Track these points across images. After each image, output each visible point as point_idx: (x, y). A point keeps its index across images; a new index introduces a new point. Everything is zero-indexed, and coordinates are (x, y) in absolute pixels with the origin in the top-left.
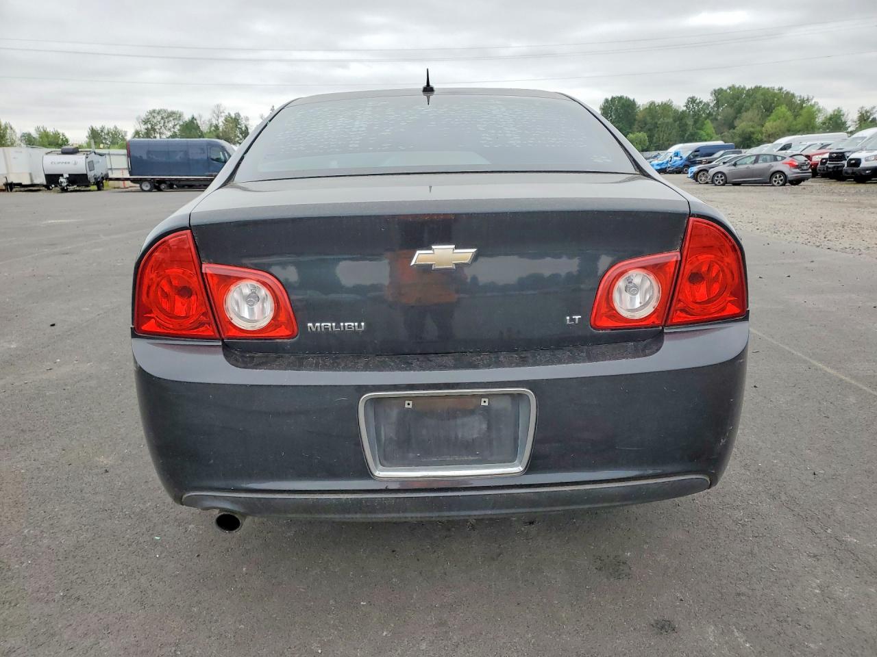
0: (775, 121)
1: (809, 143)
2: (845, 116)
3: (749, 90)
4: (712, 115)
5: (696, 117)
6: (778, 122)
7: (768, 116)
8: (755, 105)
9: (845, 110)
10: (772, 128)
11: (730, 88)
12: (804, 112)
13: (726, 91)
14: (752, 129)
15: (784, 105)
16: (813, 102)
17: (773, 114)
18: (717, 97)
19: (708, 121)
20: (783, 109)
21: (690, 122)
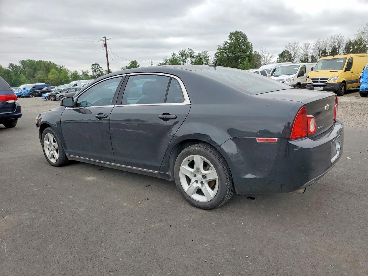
0: (52, 75)
1: (84, 84)
2: (78, 73)
3: (37, 61)
4: (22, 72)
5: (15, 73)
6: (53, 75)
7: (49, 72)
8: (41, 68)
9: (78, 71)
10: (51, 77)
11: (28, 60)
12: (62, 71)
13: (26, 61)
14: (43, 78)
15: (54, 69)
16: (65, 68)
17: (50, 72)
18: (23, 64)
19: (21, 74)
20: (54, 70)
21: (13, 74)
